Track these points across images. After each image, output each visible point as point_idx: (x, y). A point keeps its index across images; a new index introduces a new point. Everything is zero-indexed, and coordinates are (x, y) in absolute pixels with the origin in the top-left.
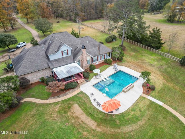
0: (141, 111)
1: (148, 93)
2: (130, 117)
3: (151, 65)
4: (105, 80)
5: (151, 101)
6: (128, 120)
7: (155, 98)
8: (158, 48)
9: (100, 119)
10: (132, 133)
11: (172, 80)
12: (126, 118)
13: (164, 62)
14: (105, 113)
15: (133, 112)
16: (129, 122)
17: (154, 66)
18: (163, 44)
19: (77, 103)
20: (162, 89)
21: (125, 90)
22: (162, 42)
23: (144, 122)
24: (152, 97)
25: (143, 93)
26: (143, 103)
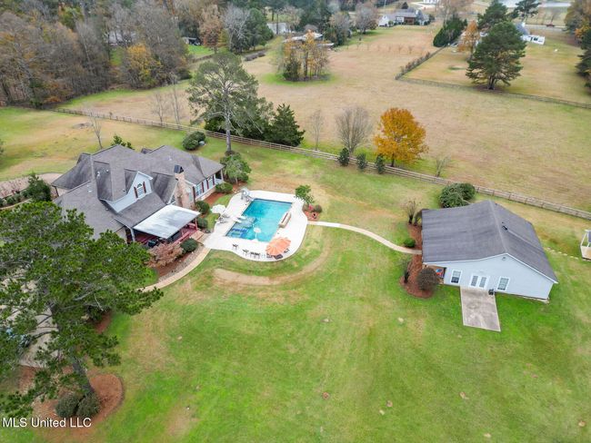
0: (317, 242)
1: (315, 218)
2: (307, 253)
3: (299, 176)
4: (239, 221)
5: (323, 227)
6: (307, 257)
7: (327, 221)
8: (296, 143)
9: (270, 271)
10: (319, 269)
11: (339, 191)
12: (303, 257)
13: (316, 167)
14: (272, 262)
15: (309, 247)
16: (308, 259)
17: (304, 178)
18: (302, 133)
19: (219, 267)
20: (330, 207)
21: (284, 224)
22: (299, 130)
23: (327, 253)
24: (322, 221)
25: (309, 220)
26: (315, 232)
